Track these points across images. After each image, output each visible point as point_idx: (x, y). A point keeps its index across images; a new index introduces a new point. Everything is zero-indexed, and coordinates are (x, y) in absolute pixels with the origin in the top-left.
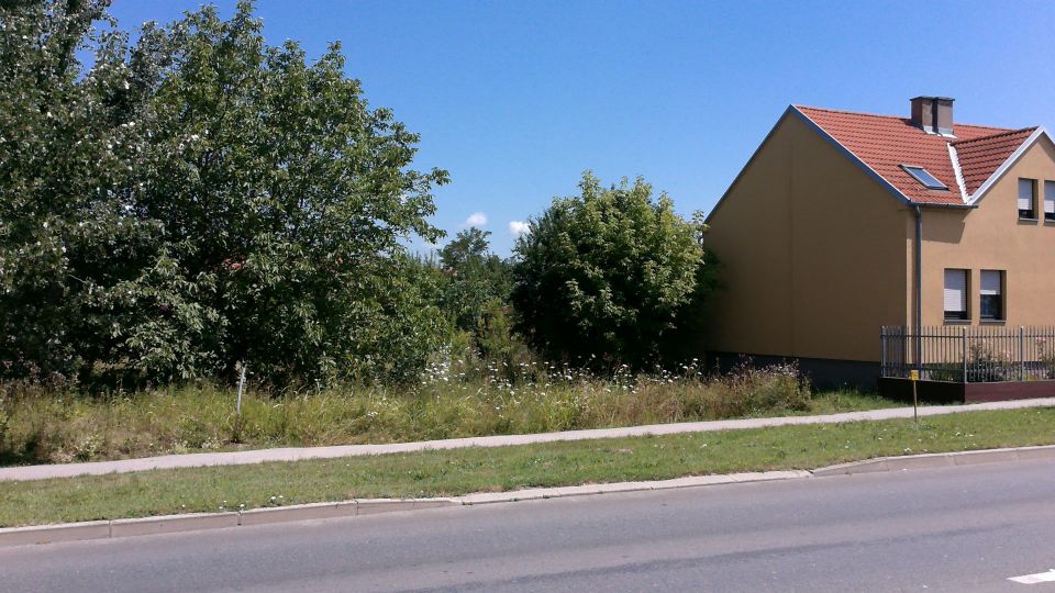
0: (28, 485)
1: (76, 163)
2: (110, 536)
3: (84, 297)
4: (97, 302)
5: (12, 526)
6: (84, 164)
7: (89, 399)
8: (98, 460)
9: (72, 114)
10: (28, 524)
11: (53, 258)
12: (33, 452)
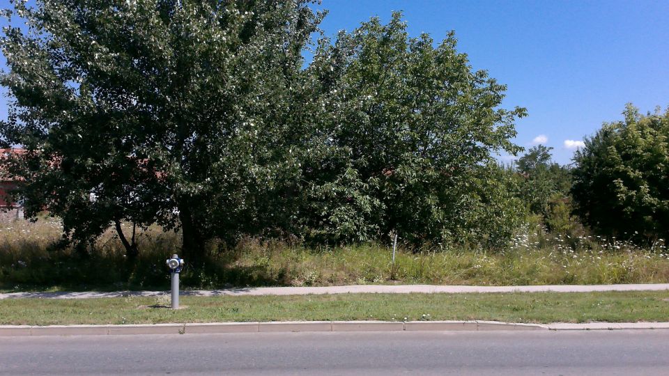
0: (282, 298)
1: (305, 115)
2: (332, 330)
3: (309, 191)
4: (316, 195)
5: (279, 320)
6: (309, 116)
7: (309, 251)
8: (316, 286)
9: (303, 88)
10: (288, 320)
11: (294, 170)
12: (282, 280)
